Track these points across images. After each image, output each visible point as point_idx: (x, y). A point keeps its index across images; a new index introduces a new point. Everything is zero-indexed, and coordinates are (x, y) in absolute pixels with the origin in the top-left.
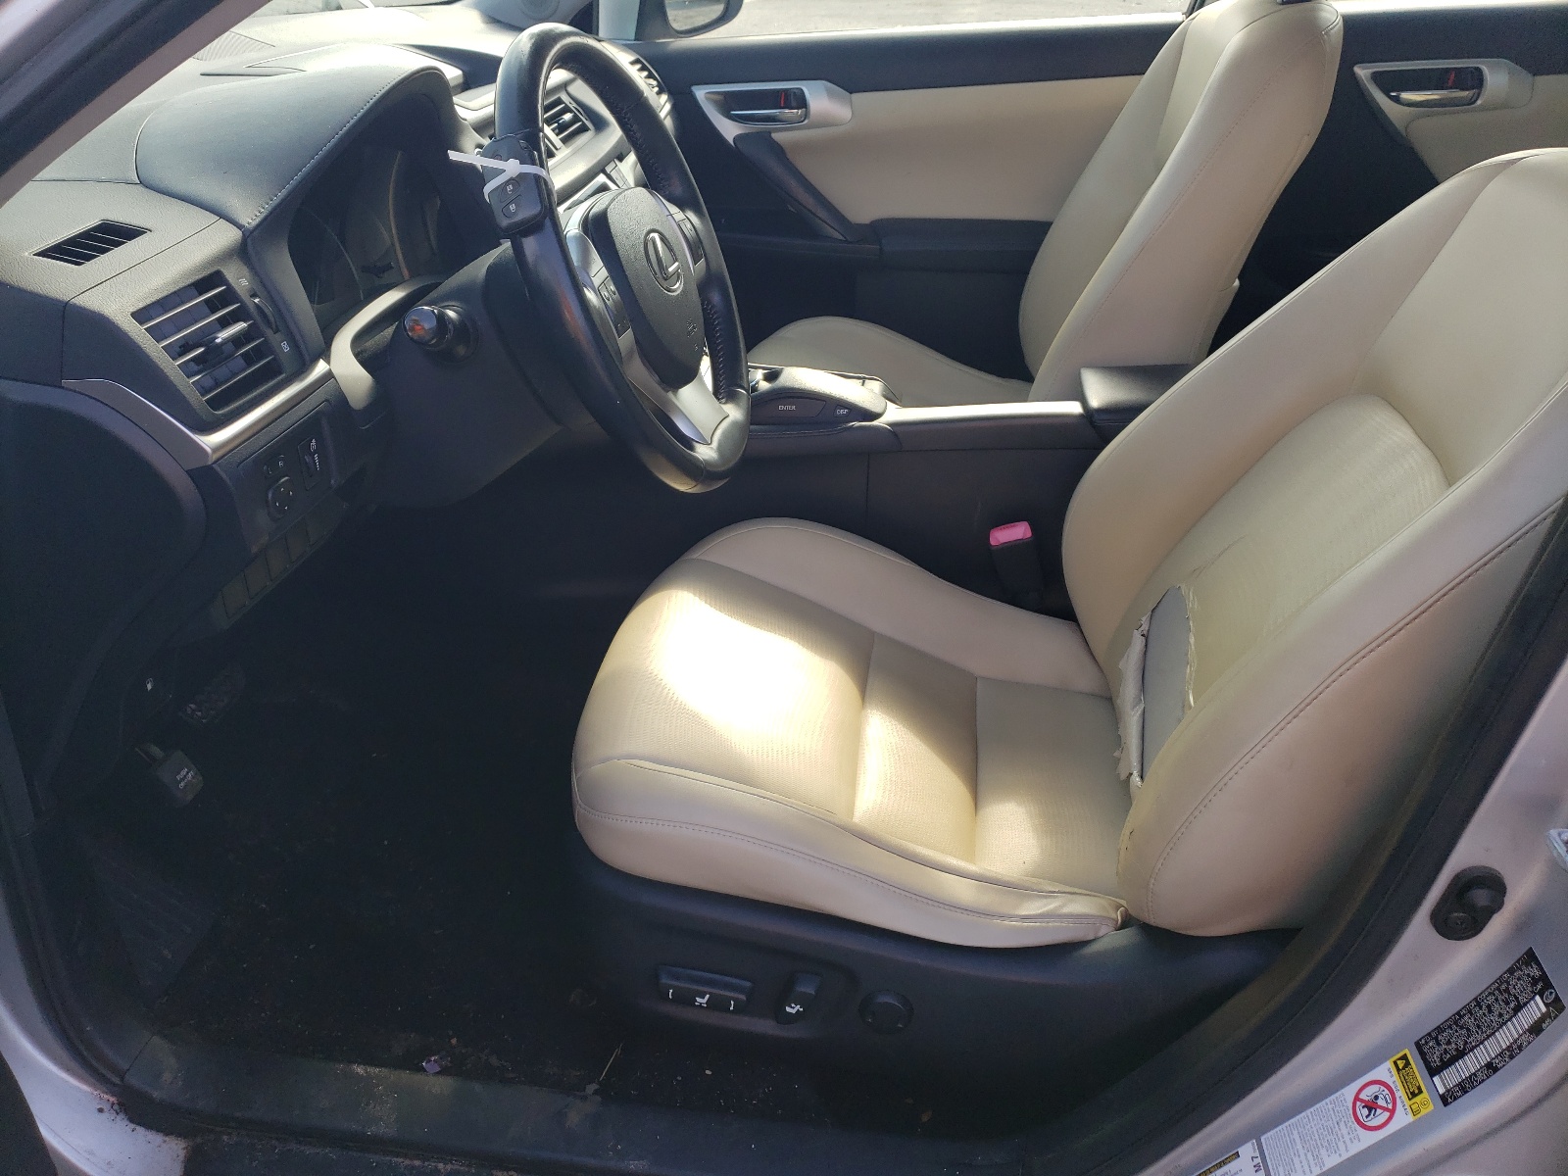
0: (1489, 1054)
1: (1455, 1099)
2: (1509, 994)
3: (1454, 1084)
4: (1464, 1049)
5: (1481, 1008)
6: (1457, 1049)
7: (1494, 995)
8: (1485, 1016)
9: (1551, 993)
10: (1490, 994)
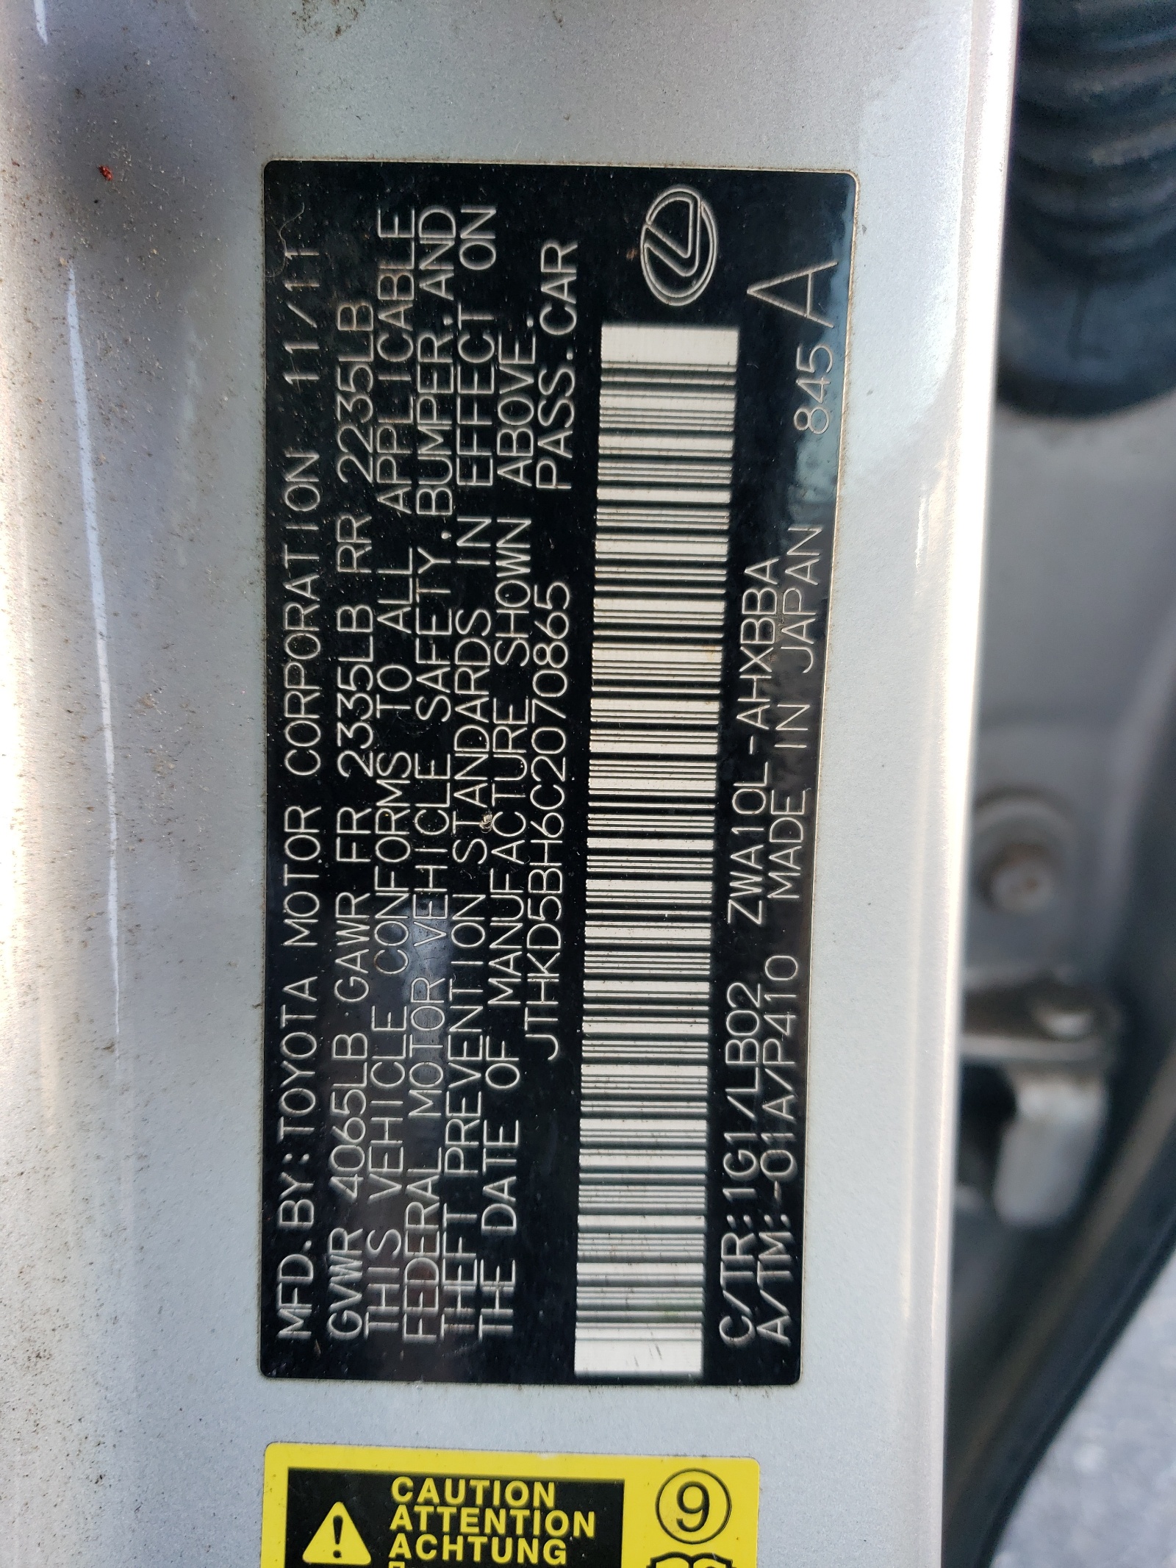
0: (676, 913)
1: (791, 1292)
2: (426, 532)
3: (697, 1246)
4: (531, 1055)
5: (366, 792)
6: (499, 1112)
7: (357, 645)
8: (435, 791)
9: (675, 220)
10: (322, 674)
